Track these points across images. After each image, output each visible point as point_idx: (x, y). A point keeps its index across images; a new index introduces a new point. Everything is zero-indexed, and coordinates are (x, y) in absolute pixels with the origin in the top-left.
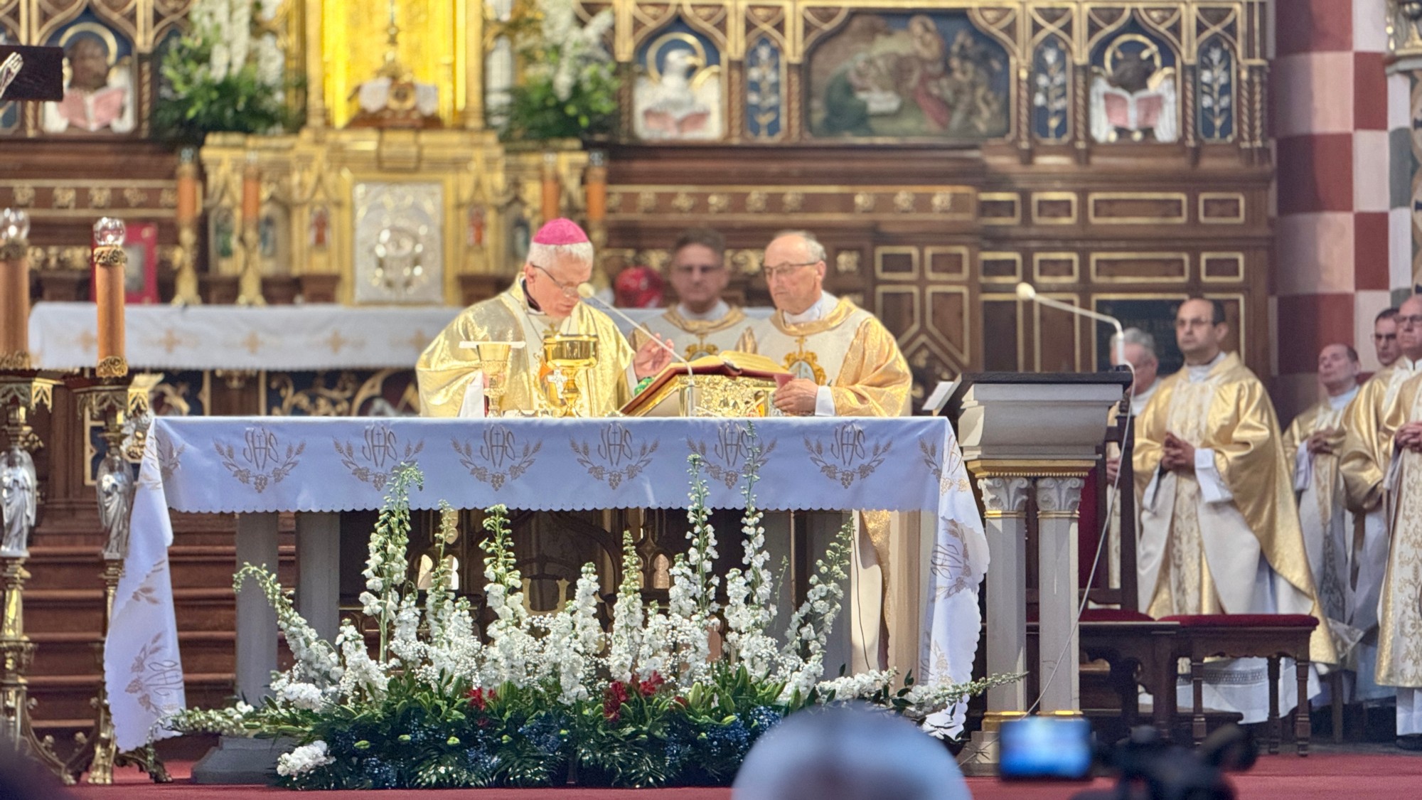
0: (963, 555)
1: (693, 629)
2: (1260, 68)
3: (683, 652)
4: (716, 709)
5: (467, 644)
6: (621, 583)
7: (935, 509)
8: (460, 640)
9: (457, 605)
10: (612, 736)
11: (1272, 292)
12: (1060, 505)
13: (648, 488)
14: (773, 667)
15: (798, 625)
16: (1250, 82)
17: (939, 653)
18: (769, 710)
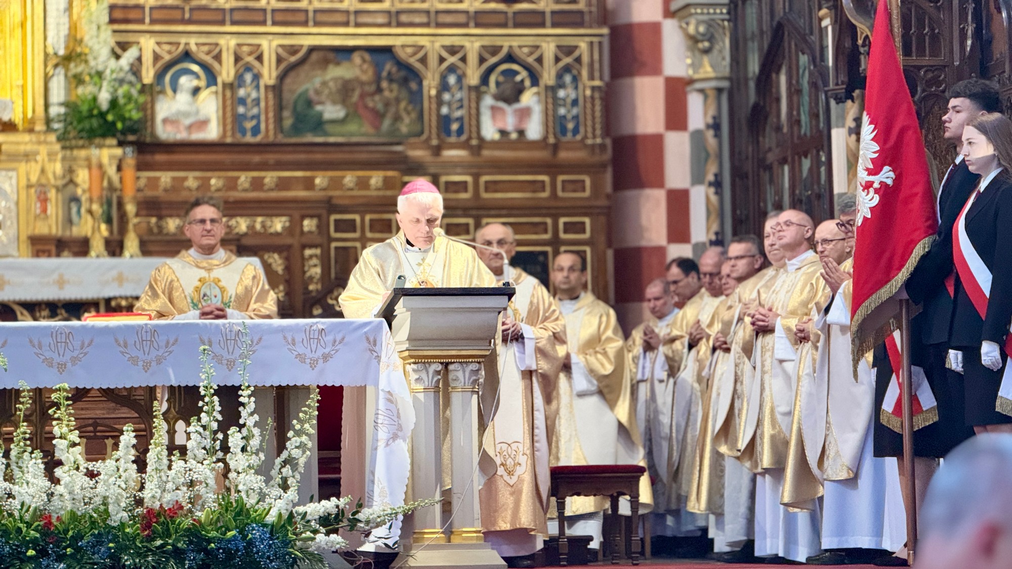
0: (395, 416)
1: (205, 471)
2: (599, 88)
3: (197, 487)
4: (222, 527)
5: (40, 481)
6: (151, 438)
7: (376, 385)
8: (35, 481)
9: (33, 456)
10: (146, 547)
11: (609, 244)
12: (465, 383)
13: (171, 371)
14: (262, 497)
15: (279, 466)
16: (592, 98)
17: (380, 486)
18: (259, 527)
